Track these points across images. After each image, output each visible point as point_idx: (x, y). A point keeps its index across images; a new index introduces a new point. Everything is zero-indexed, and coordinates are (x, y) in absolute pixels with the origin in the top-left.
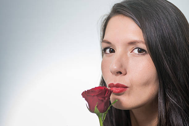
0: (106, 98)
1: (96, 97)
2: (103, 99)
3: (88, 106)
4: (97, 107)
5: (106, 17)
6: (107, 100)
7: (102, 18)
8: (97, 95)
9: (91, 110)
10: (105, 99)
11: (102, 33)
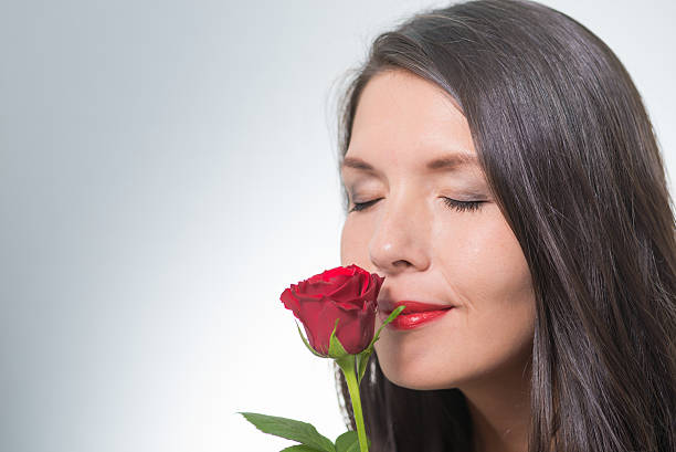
0: (367, 304)
1: (330, 304)
2: (355, 307)
3: (306, 337)
4: (337, 334)
5: (353, 77)
6: (369, 309)
7: (342, 82)
8: (335, 297)
9: (318, 346)
10: (362, 307)
11: (343, 133)
